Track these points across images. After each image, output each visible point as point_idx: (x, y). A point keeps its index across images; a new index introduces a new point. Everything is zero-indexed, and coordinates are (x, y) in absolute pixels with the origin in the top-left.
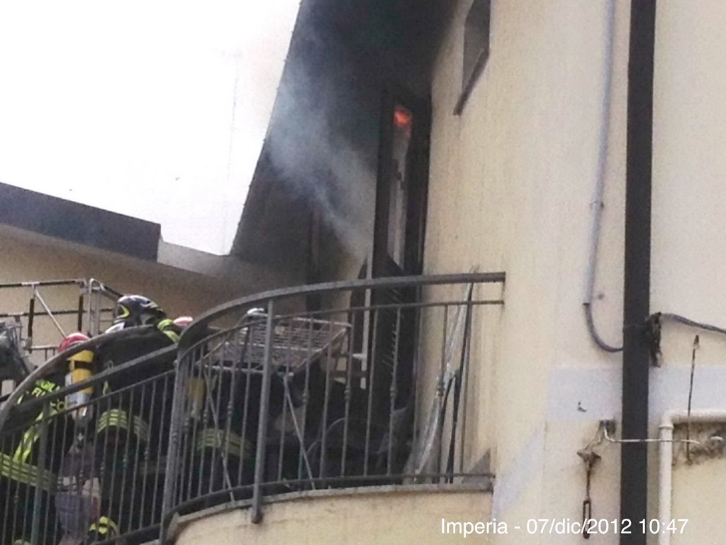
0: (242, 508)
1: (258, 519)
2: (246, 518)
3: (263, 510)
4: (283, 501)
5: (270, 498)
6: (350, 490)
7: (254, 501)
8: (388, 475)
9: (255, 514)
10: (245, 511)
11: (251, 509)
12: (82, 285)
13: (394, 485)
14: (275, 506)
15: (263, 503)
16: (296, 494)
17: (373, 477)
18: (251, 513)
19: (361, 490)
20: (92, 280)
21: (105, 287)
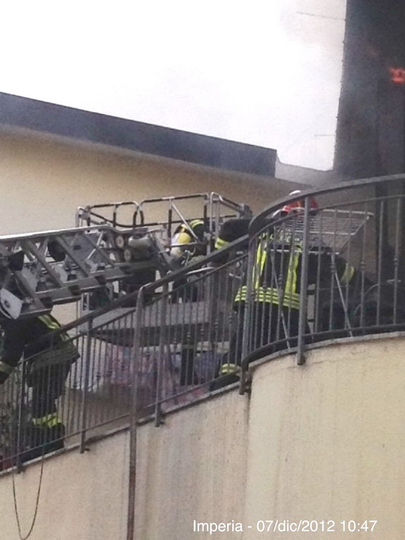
0: (291, 354)
1: (302, 362)
2: (294, 361)
3: (305, 354)
4: (320, 348)
5: (310, 346)
6: (367, 337)
7: (298, 349)
8: (394, 324)
9: (299, 358)
10: (293, 356)
11: (297, 355)
12: (206, 197)
13: (399, 332)
14: (313, 351)
15: (305, 350)
16: (329, 342)
17: (383, 326)
18: (296, 358)
19: (376, 336)
20: (212, 193)
21: (224, 199)
